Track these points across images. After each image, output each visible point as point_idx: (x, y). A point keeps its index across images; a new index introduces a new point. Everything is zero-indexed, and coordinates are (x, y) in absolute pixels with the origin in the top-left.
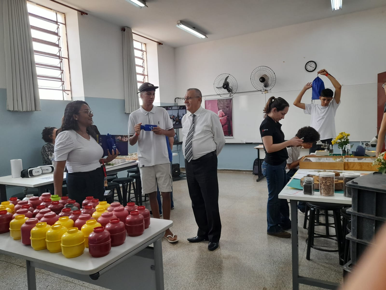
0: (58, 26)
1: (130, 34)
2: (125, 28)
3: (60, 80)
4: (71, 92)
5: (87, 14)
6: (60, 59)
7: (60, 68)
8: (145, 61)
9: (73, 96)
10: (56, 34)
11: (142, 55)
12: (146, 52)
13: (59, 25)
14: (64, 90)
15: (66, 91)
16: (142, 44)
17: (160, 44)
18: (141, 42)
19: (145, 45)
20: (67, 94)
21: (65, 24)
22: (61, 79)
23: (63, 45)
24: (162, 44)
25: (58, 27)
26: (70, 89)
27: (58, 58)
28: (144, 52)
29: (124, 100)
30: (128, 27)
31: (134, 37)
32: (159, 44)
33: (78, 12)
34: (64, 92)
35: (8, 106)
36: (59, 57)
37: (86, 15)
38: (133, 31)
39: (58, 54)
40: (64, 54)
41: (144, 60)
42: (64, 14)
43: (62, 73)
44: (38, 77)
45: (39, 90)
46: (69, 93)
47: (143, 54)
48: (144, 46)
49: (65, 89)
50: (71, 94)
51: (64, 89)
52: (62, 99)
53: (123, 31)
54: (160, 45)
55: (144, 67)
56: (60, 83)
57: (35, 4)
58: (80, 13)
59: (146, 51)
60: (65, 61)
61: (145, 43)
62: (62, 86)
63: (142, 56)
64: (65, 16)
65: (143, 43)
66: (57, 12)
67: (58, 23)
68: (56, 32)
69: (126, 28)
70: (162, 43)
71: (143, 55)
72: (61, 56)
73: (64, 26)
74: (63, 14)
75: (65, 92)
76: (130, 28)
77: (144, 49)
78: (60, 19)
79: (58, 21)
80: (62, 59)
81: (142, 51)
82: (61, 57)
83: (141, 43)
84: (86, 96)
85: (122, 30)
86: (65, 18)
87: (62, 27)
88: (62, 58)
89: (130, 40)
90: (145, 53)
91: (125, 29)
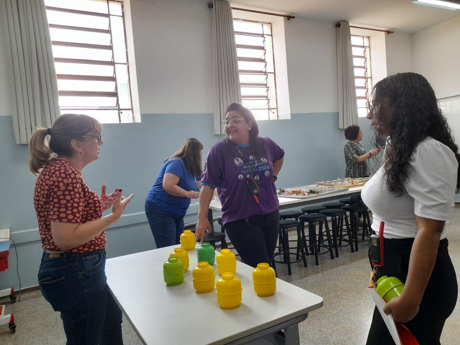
0: (264, 38)
1: (347, 28)
3: (266, 98)
4: (277, 110)
5: (294, 17)
6: (266, 75)
7: (266, 85)
8: (368, 60)
9: (279, 114)
10: (262, 48)
12: (370, 48)
13: (265, 37)
14: (269, 109)
15: (271, 110)
16: (363, 38)
17: (388, 32)
18: (362, 36)
19: (368, 39)
20: (272, 112)
21: (271, 35)
23: (269, 59)
24: (393, 32)
25: (264, 40)
26: (276, 107)
27: (264, 74)
28: (366, 48)
30: (344, 21)
32: (388, 33)
33: (284, 17)
35: (215, 130)
36: (265, 73)
37: (293, 19)
39: (264, 71)
40: (270, 69)
41: (366, 58)
42: (270, 23)
43: (268, 89)
44: (242, 97)
46: (275, 111)
47: (365, 51)
48: (366, 40)
49: (271, 108)
50: (277, 112)
52: (268, 119)
55: (366, 67)
56: (267, 101)
59: (369, 47)
60: (271, 76)
61: (369, 36)
62: (268, 104)
63: (363, 54)
64: (271, 26)
65: (365, 37)
66: (263, 23)
68: (261, 46)
69: (341, 23)
70: (391, 31)
71: (365, 52)
72: (267, 72)
73: (271, 37)
75: (270, 110)
77: (366, 44)
78: (267, 30)
79: (264, 34)
81: (363, 47)
83: (363, 37)
84: (292, 113)
85: (336, 27)
86: (271, 28)
87: (268, 39)
88: (268, 74)
89: (346, 37)
90: (368, 49)
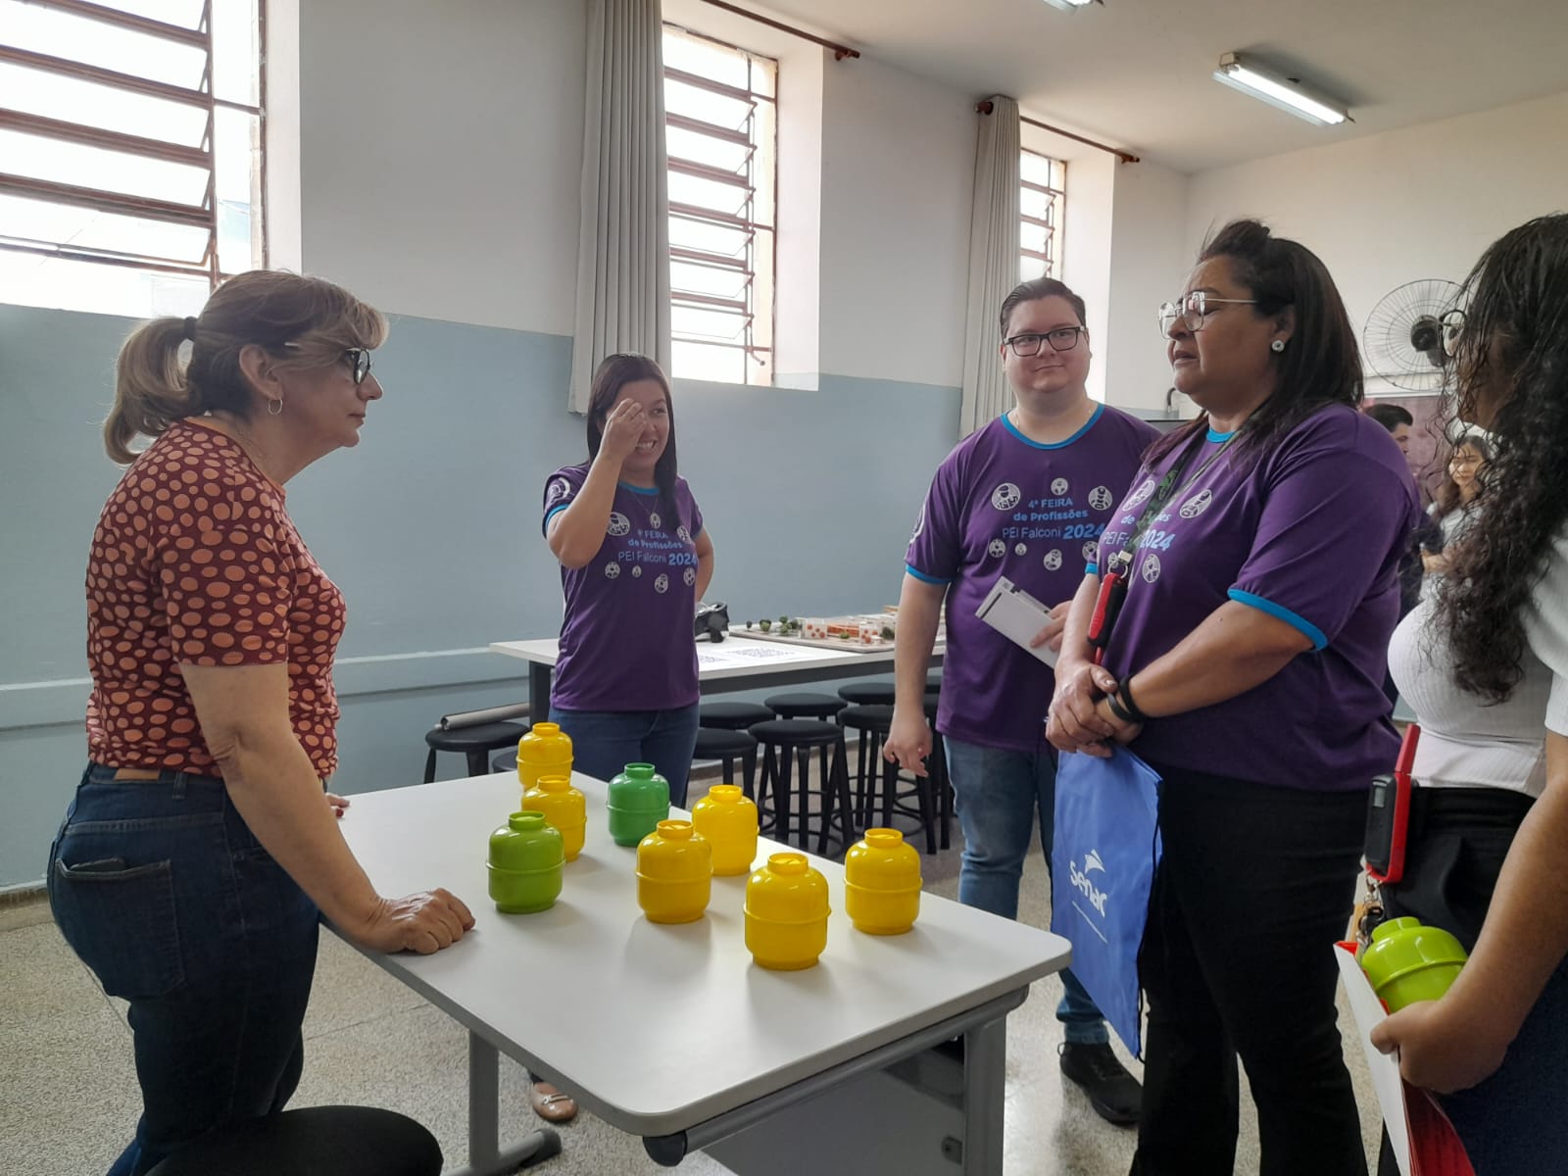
0: (752, 106)
1: (1013, 123)
2: (991, 100)
3: (740, 311)
4: (773, 356)
5: (856, 55)
6: (746, 230)
7: (743, 264)
8: (1058, 235)
9: (778, 371)
10: (743, 139)
11: (1047, 210)
12: (1065, 197)
13: (755, 104)
14: (749, 349)
15: (756, 353)
16: (1050, 163)
17: (1126, 158)
18: (1046, 157)
19: (1062, 166)
20: (758, 360)
21: (775, 101)
22: (743, 306)
23: (762, 180)
24: (1138, 160)
25: (751, 113)
26: (768, 345)
27: (741, 227)
28: (1055, 196)
29: (962, 390)
30: (1005, 97)
31: (1028, 134)
32: (1124, 161)
33: (826, 48)
34: (749, 354)
35: (574, 396)
36: (745, 225)
37: (852, 58)
38: (1023, 112)
39: (742, 215)
40: (762, 213)
41: (1053, 229)
42: (775, 60)
43: (750, 282)
44: (674, 298)
45: (674, 344)
46: (766, 356)
47: (1052, 204)
48: (1057, 170)
49: (755, 345)
50: (773, 361)
51: (749, 344)
52: (742, 382)
53: (983, 112)
54: (1128, 163)
55: (1049, 258)
56: (742, 320)
57: (684, 33)
58: (833, 51)
59: (1064, 194)
60: (764, 238)
61: (1065, 158)
62: (746, 331)
63: (1045, 213)
64: (777, 68)
65: (1056, 160)
66: (751, 55)
67: (753, 99)
68: (740, 131)
69: (996, 102)
70: (1136, 155)
71: (1051, 208)
72: (750, 221)
73: (773, 105)
74: (773, 62)
75: (752, 353)
76: (1011, 101)
77: (1057, 184)
78: (762, 81)
79: (753, 90)
80: (754, 233)
81: (1047, 190)
82: (750, 224)
83: (1049, 158)
84: (824, 372)
85: (979, 112)
86: (777, 75)
87: (764, 109)
88: (755, 229)
89: (1008, 149)
90: (1059, 199)
91: (992, 105)
